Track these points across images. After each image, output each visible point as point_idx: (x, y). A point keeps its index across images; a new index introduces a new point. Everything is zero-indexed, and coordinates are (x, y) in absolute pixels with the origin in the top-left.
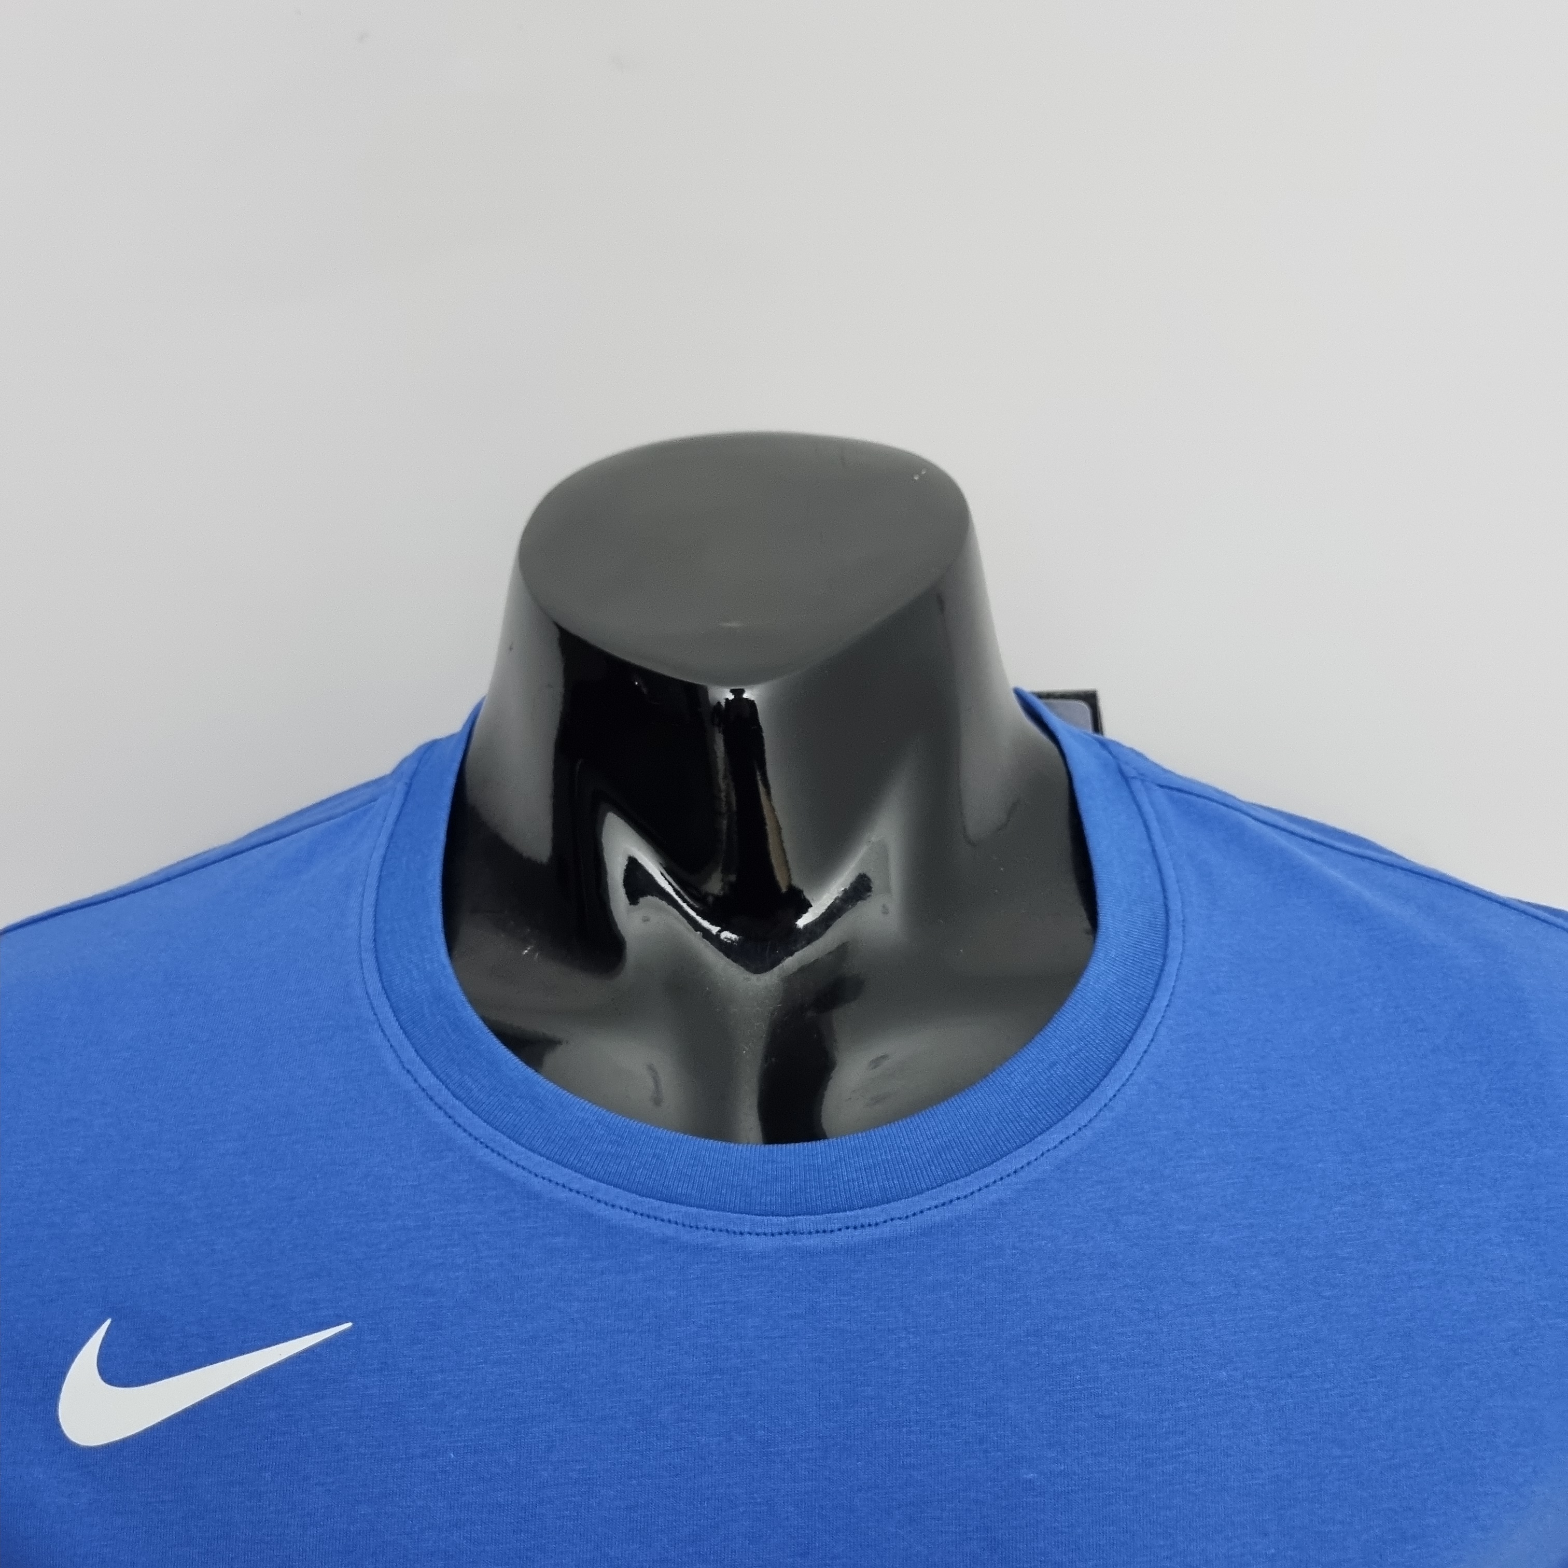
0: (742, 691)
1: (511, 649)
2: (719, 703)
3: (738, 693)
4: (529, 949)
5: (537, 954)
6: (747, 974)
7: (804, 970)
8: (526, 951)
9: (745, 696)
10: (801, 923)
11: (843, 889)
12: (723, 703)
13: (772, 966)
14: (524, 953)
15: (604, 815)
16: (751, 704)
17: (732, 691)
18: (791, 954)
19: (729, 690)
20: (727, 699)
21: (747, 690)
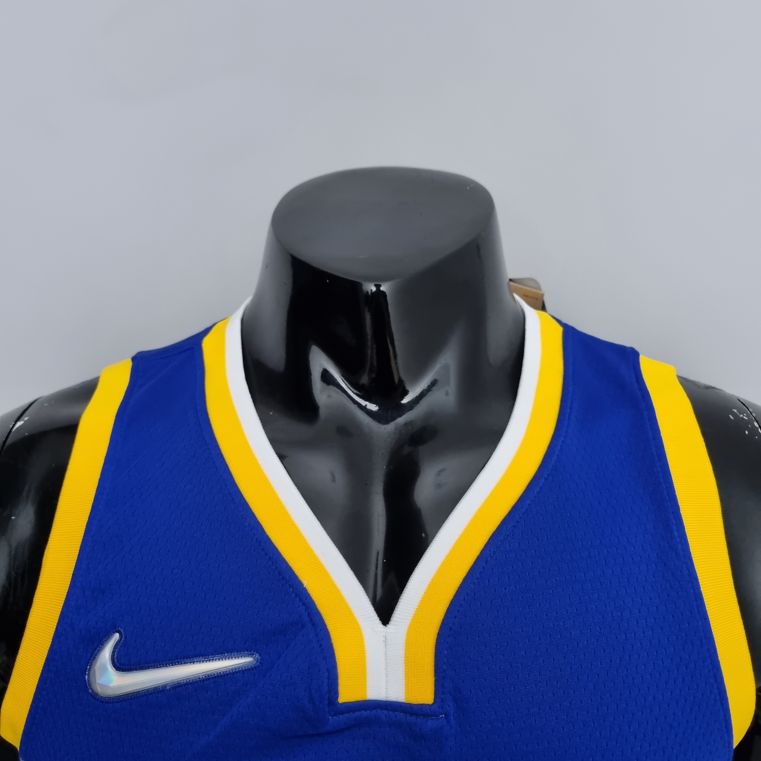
0: (380, 286)
1: (267, 267)
2: (368, 292)
3: (378, 286)
4: (273, 412)
5: (276, 414)
6: (380, 425)
7: (406, 424)
9: (382, 289)
10: (405, 401)
11: (427, 386)
12: (370, 292)
13: (392, 421)
14: (270, 414)
15: (310, 347)
16: (383, 293)
17: (375, 286)
18: (400, 416)
19: (373, 284)
20: (371, 290)
21: (382, 285)
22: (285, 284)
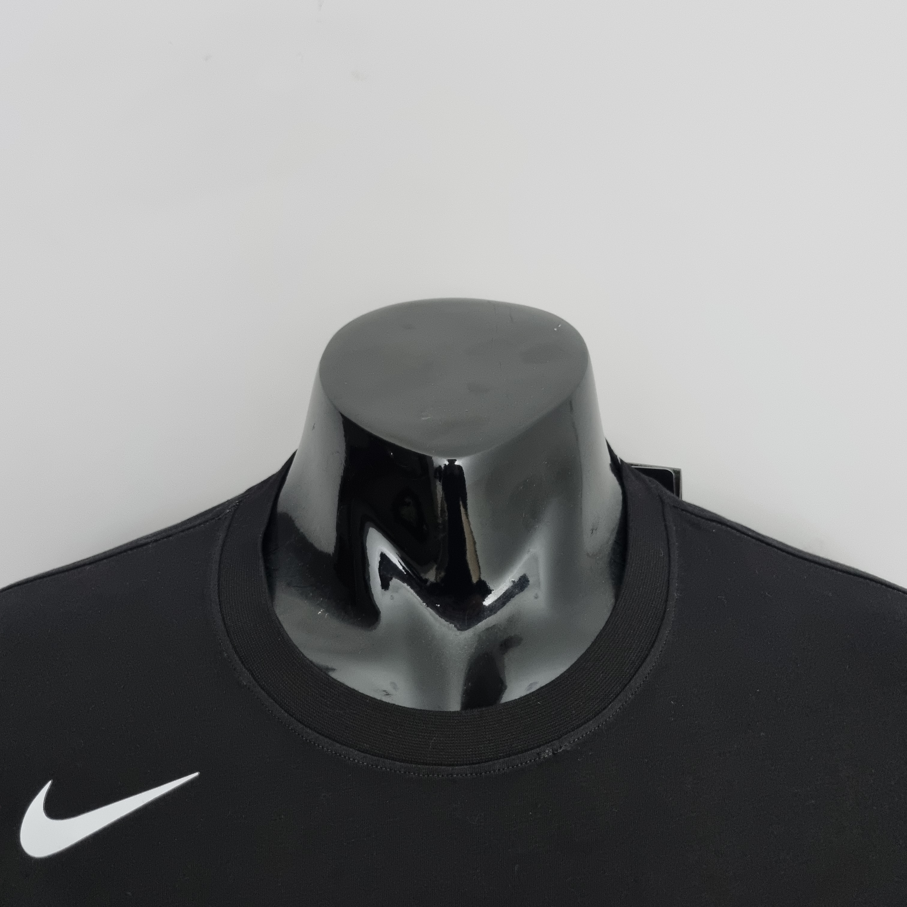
0: (455, 460)
1: (314, 427)
2: (440, 467)
3: (452, 462)
4: (321, 611)
5: (327, 614)
6: (456, 631)
7: (488, 630)
8: (320, 612)
9: (457, 463)
10: (487, 602)
12: (443, 466)
13: (469, 627)
14: (319, 613)
15: (367, 530)
16: (460, 467)
17: (449, 461)
18: (480, 621)
19: (447, 460)
20: (445, 465)
21: (457, 460)
22: (338, 452)
